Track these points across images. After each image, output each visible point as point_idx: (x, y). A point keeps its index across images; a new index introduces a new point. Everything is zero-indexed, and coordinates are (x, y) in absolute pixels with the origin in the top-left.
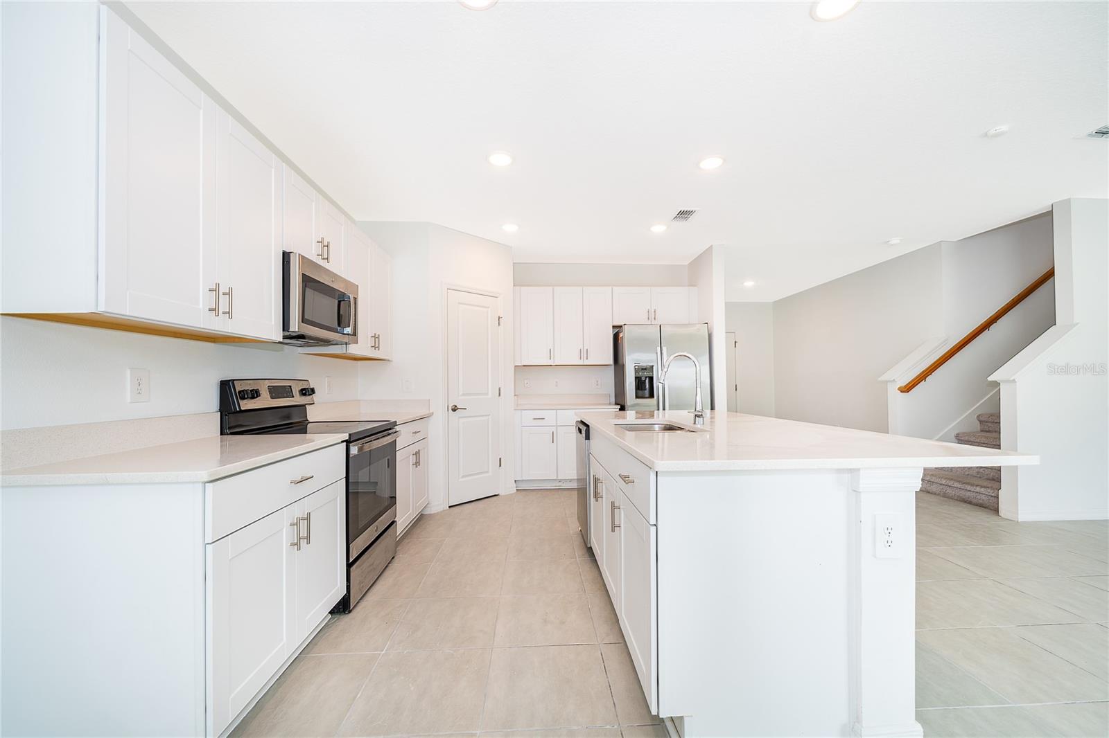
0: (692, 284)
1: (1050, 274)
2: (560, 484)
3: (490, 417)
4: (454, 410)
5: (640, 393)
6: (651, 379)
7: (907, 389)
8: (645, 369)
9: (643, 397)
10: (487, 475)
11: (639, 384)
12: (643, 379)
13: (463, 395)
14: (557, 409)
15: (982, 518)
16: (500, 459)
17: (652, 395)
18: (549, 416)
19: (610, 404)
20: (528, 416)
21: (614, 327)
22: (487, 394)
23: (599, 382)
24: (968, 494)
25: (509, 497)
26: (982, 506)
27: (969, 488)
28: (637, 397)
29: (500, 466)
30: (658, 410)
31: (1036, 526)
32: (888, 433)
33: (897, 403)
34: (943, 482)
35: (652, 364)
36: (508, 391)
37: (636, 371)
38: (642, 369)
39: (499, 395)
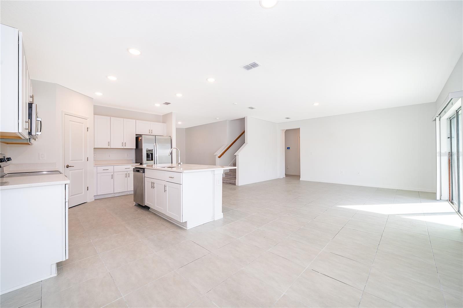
0: (164, 122)
1: (244, 132)
2: (115, 195)
3: (83, 170)
4: (67, 167)
5: (148, 158)
6: (152, 154)
7: (220, 157)
8: (150, 151)
9: (149, 160)
10: (81, 194)
11: (148, 156)
12: (149, 154)
13: (72, 160)
14: (114, 166)
15: (233, 186)
16: (88, 187)
17: (152, 160)
18: (111, 168)
19: (133, 163)
20: (100, 169)
21: (136, 135)
22: (82, 160)
23: (129, 155)
24: (231, 182)
25: (92, 202)
26: (233, 184)
27: (231, 180)
28: (147, 160)
29: (88, 190)
30: (155, 164)
31: (241, 186)
32: (215, 165)
33: (218, 160)
34: (226, 180)
35: (152, 149)
36: (91, 159)
37: (147, 151)
38: (149, 151)
39: (88, 160)
